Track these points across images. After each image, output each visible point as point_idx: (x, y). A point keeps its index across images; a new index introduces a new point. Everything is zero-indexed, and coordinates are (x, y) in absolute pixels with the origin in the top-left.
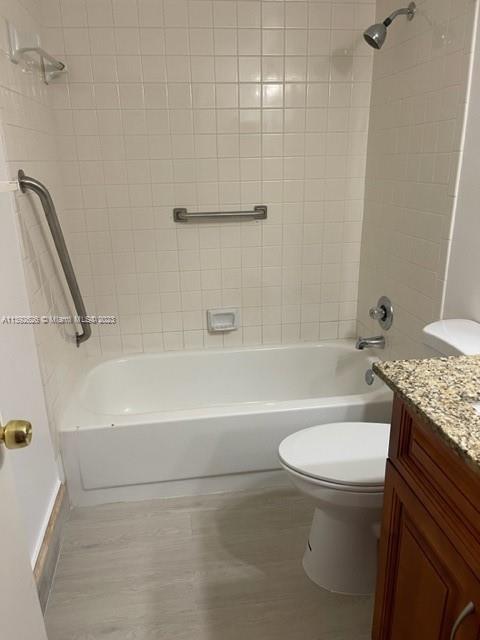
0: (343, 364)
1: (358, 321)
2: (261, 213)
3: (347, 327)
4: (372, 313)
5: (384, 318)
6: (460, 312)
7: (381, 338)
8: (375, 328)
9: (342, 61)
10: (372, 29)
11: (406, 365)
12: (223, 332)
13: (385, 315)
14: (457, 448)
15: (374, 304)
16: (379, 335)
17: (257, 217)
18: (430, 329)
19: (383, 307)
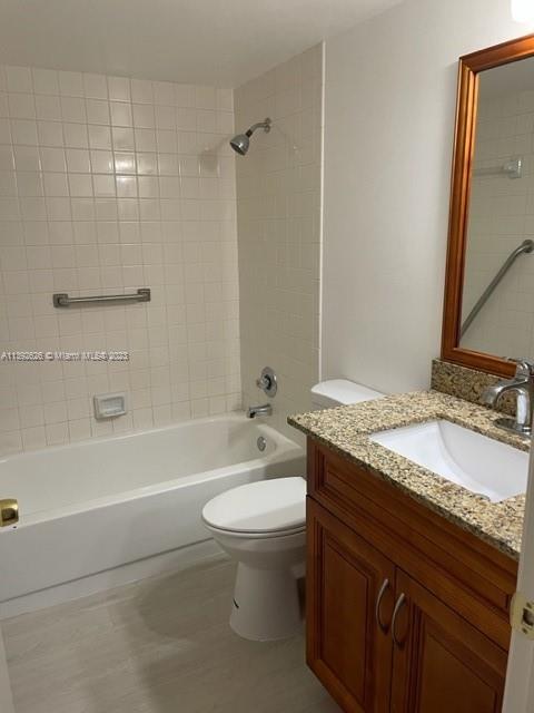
0: (234, 435)
1: (243, 393)
2: (144, 296)
3: (234, 400)
4: (258, 383)
5: (269, 387)
6: (335, 374)
7: (268, 406)
8: (260, 397)
9: (209, 159)
10: (238, 138)
11: (313, 416)
12: (112, 418)
13: (270, 384)
14: (364, 464)
15: (259, 375)
16: (264, 403)
17: (140, 300)
18: (316, 390)
19: (266, 377)
